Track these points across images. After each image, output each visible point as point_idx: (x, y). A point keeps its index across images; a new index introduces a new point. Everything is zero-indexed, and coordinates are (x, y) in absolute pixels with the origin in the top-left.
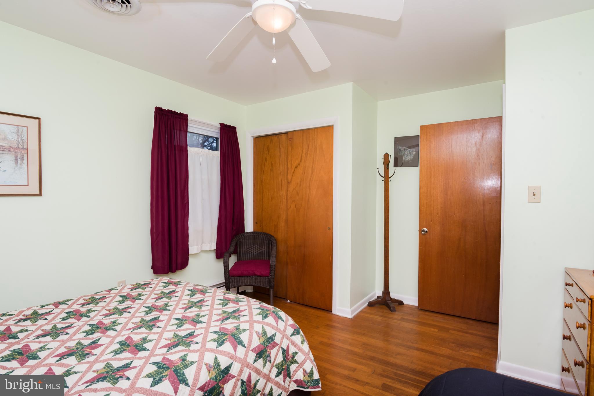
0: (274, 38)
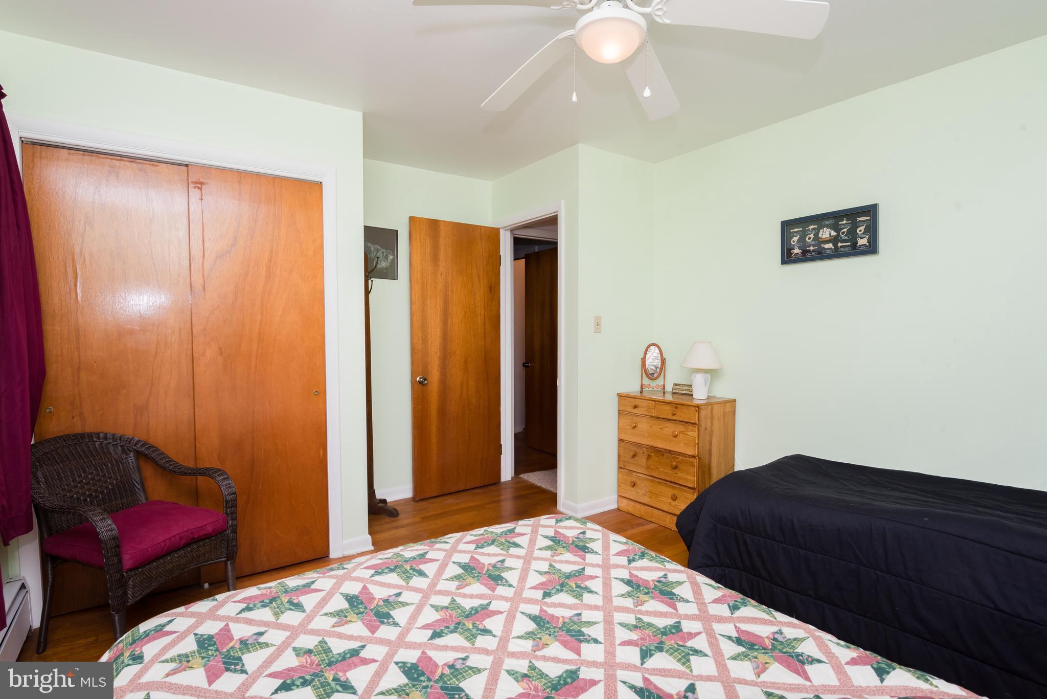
0: (575, 93)
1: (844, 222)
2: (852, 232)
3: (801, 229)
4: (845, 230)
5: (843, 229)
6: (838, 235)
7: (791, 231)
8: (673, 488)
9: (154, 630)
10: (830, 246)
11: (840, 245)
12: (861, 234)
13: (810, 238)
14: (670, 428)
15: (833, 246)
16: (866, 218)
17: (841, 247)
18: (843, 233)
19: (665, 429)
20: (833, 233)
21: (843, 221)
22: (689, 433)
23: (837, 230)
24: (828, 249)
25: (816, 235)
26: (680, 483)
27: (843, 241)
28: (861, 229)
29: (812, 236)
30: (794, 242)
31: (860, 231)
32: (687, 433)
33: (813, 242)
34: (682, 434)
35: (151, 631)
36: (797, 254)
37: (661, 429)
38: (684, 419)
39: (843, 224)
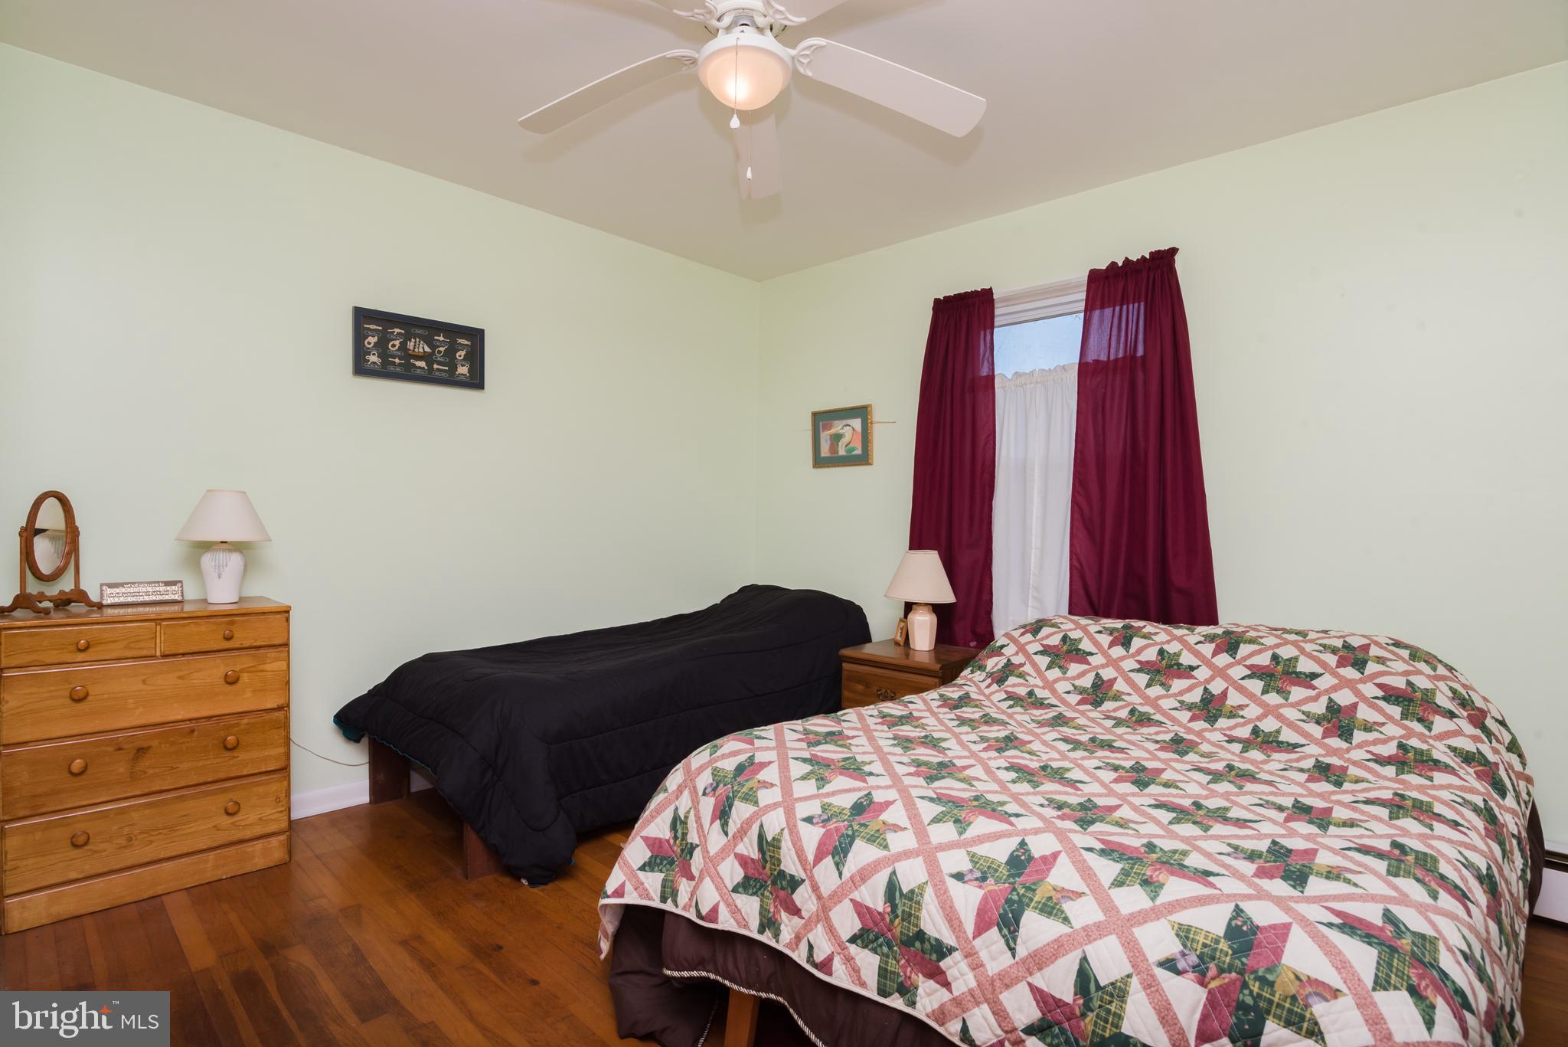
1: (441, 338)
2: (451, 352)
3: (381, 328)
4: (442, 349)
5: (440, 347)
6: (433, 353)
7: (365, 326)
8: (225, 790)
9: (1356, 934)
10: (421, 364)
11: (435, 366)
12: (461, 361)
13: (394, 346)
14: (213, 671)
15: (426, 365)
16: (467, 342)
17: (438, 370)
18: (440, 352)
19: (197, 675)
20: (427, 349)
21: (440, 336)
22: (268, 667)
23: (433, 347)
24: (420, 368)
25: (403, 346)
26: (245, 773)
27: (439, 363)
28: (461, 354)
29: (397, 343)
30: (369, 343)
31: (460, 356)
32: (262, 667)
33: (399, 353)
34: (248, 672)
35: (1360, 936)
36: (374, 363)
37: (180, 678)
38: (256, 640)
39: (439, 340)
